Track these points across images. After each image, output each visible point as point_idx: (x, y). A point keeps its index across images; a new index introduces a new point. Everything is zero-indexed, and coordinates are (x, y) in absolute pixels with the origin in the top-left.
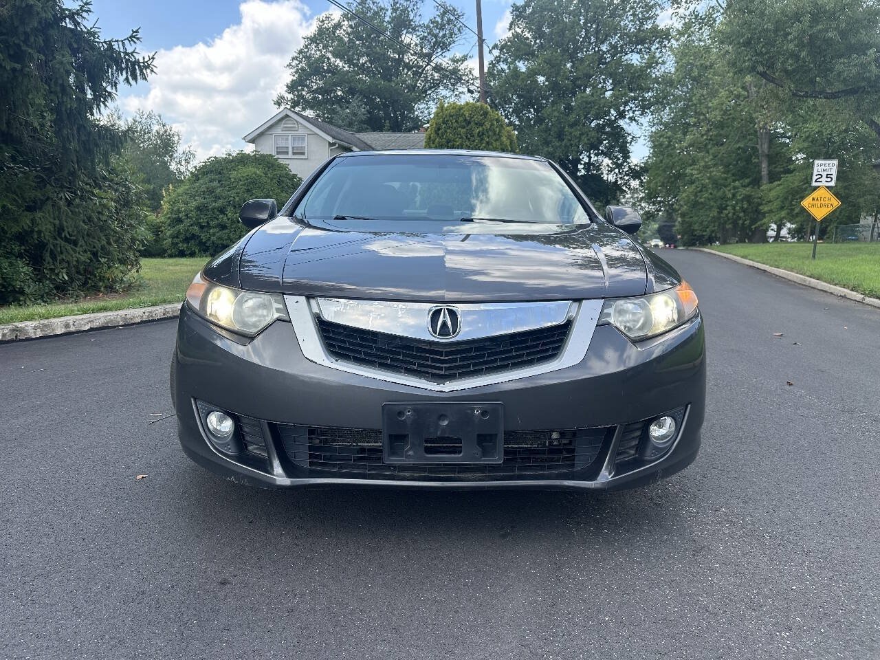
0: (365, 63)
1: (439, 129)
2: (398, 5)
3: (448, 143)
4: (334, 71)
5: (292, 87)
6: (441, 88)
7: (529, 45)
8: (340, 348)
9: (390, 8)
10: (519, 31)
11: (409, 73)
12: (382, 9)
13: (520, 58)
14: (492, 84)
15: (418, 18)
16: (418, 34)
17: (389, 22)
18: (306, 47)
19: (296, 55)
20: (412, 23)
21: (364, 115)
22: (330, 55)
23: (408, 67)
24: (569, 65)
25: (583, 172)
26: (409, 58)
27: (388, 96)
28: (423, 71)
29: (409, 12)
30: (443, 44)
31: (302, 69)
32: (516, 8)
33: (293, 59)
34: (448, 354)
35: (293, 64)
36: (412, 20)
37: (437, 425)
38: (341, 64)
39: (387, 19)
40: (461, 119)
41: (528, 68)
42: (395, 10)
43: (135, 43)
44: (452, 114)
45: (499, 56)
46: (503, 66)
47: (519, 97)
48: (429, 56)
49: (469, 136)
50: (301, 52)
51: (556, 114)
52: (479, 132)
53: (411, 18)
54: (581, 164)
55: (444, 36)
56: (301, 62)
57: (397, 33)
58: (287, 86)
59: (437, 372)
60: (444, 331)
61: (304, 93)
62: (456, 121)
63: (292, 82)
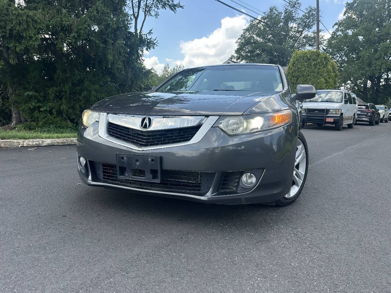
0: (271, 38)
1: (294, 63)
2: (287, 10)
3: (298, 69)
4: (256, 42)
5: (237, 51)
6: (307, 46)
7: (355, 22)
8: (113, 132)
9: (283, 12)
10: (349, 15)
11: (291, 40)
12: (280, 13)
13: (348, 28)
14: (333, 42)
15: (296, 15)
16: (297, 22)
17: (283, 19)
18: (244, 33)
19: (240, 37)
20: (294, 18)
21: (268, 60)
22: (254, 36)
23: (291, 37)
24: (377, 29)
25: (384, 83)
26: (291, 33)
27: (279, 51)
28: (298, 39)
29: (292, 13)
30: (309, 26)
31: (242, 43)
32: (348, 4)
33: (239, 39)
34: (148, 136)
35: (239, 41)
36: (294, 16)
37: (136, 164)
38: (259, 39)
39: (282, 17)
40: (305, 58)
41: (353, 33)
42: (286, 13)
43: (151, 35)
44: (301, 56)
45: (338, 28)
46: (340, 33)
47: (348, 47)
48: (302, 32)
49: (309, 66)
50: (242, 36)
51: (368, 54)
52: (314, 64)
53: (294, 15)
54: (382, 79)
55: (310, 21)
56: (242, 40)
57: (286, 23)
58: (235, 51)
59: (142, 143)
60: (145, 127)
61: (242, 53)
62: (303, 59)
63: (237, 49)
